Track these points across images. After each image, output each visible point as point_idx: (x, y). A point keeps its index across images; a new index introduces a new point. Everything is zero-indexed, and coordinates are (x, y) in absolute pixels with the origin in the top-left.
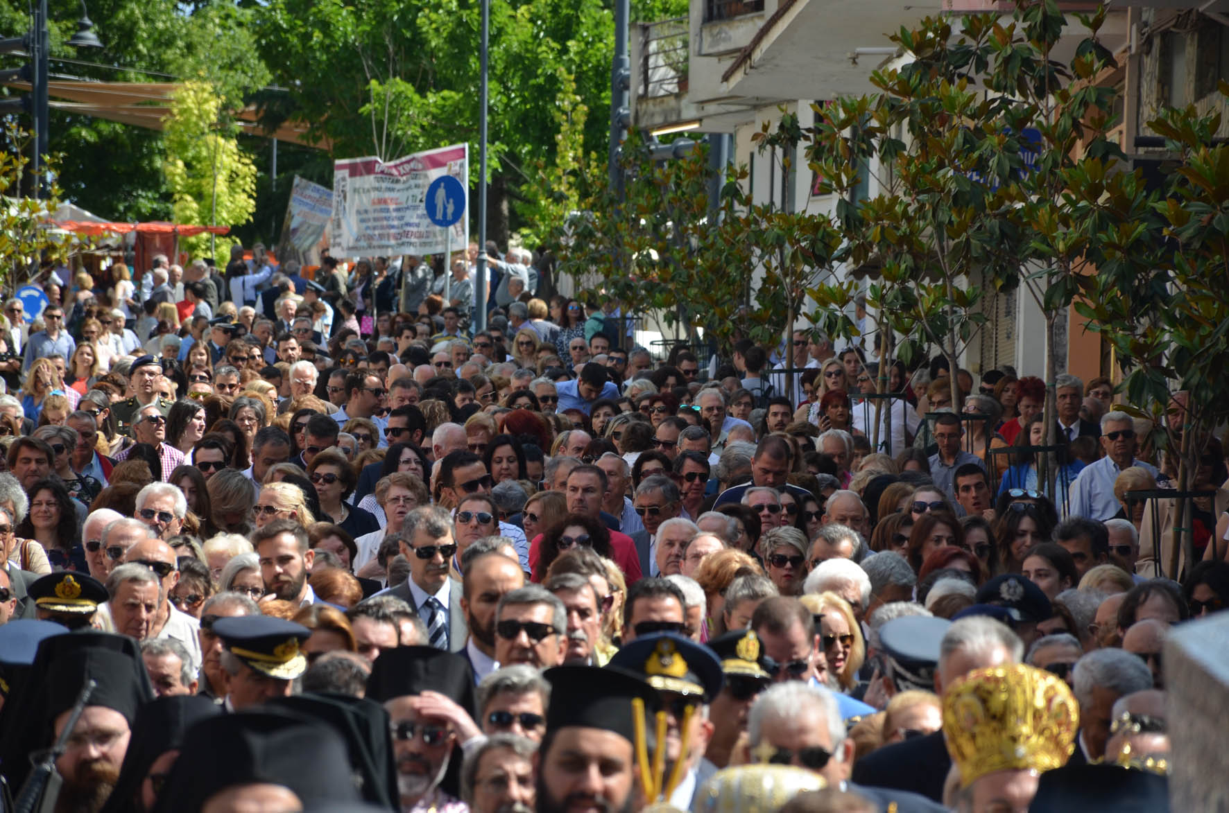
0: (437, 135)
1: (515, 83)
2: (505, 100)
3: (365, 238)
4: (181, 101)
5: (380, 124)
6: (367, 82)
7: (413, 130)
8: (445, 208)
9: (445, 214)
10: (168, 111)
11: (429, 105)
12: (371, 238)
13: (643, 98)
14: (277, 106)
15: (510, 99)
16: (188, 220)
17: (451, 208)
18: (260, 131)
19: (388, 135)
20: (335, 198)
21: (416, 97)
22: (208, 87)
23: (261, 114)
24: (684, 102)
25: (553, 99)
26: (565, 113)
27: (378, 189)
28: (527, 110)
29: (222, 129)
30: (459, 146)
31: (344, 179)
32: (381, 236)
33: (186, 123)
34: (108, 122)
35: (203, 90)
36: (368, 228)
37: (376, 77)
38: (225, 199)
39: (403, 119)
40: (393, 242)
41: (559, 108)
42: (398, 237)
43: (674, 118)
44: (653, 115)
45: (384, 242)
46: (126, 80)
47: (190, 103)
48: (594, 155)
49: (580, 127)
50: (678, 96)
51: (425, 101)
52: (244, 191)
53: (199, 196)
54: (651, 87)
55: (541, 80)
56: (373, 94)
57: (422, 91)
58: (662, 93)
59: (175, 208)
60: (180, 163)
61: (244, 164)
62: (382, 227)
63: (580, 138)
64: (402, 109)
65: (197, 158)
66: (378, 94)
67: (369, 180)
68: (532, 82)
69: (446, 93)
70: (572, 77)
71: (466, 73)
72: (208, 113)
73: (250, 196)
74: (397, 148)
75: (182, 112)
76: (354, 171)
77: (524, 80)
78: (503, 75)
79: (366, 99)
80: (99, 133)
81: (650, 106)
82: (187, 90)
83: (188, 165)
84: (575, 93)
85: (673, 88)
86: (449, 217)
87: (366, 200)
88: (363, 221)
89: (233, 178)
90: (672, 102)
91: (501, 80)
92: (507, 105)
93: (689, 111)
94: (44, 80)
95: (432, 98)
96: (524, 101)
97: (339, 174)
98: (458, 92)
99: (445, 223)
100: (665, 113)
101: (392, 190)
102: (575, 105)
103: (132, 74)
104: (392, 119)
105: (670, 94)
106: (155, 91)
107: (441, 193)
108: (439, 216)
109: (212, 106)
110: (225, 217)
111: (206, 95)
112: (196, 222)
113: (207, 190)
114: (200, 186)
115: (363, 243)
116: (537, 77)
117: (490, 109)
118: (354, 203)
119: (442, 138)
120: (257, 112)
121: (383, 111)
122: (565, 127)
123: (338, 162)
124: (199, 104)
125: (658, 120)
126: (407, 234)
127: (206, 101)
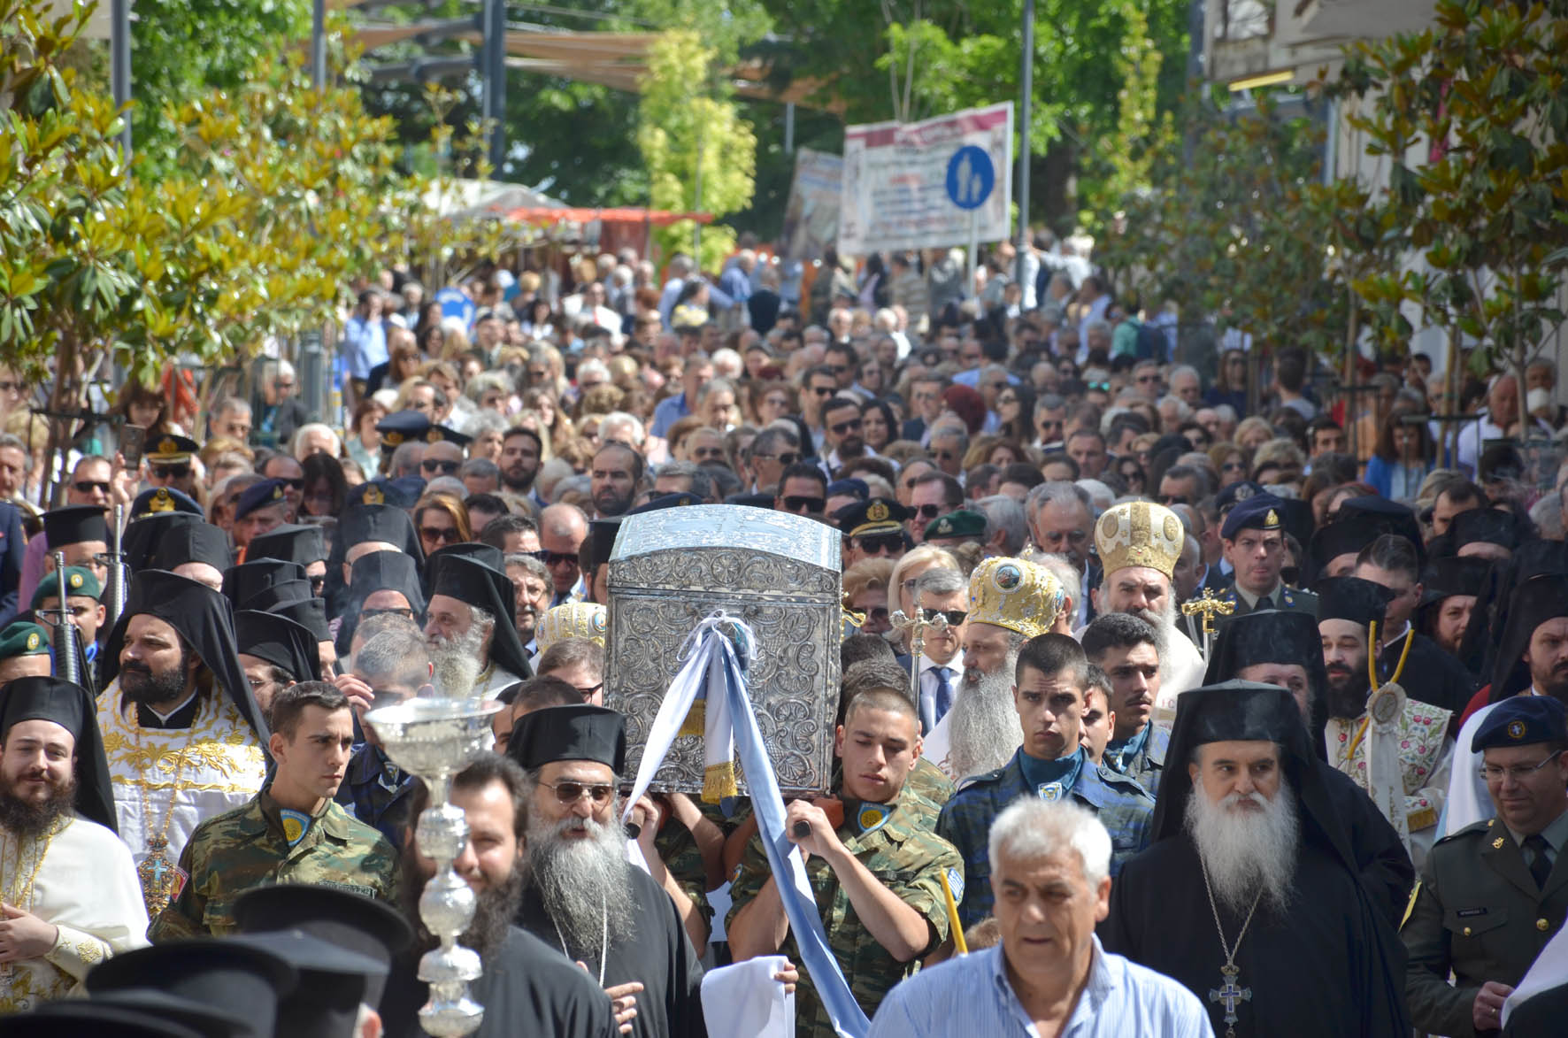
0: (972, 94)
1: (1070, 25)
2: (1059, 47)
3: (881, 227)
4: (663, 55)
5: (902, 81)
6: (886, 27)
7: (943, 88)
8: (970, 187)
9: (969, 194)
10: (646, 69)
11: (962, 56)
12: (887, 225)
13: (1222, 41)
14: (786, 61)
15: (1066, 46)
16: (668, 206)
17: (977, 186)
18: (765, 91)
19: (912, 94)
20: (847, 175)
21: (947, 47)
22: (695, 36)
23: (767, 71)
24: (1272, 46)
25: (1118, 46)
26: (1131, 62)
27: (898, 164)
28: (1086, 62)
29: (711, 90)
30: (999, 107)
31: (857, 151)
32: (900, 224)
33: (669, 83)
34: (586, 83)
35: (688, 41)
36: (885, 214)
37: (896, 19)
38: (716, 180)
39: (930, 74)
40: (912, 230)
41: (1124, 58)
42: (919, 224)
43: (1259, 66)
44: (1232, 63)
45: (903, 231)
46: (608, 29)
47: (673, 58)
48: (1168, 116)
49: (1152, 80)
50: (1265, 38)
51: (957, 51)
52: (740, 169)
53: (683, 176)
54: (1232, 27)
55: (1104, 22)
56: (894, 43)
57: (956, 37)
58: (1246, 34)
59: (655, 191)
60: (661, 135)
61: (741, 135)
62: (902, 213)
63: (1151, 95)
64: (930, 61)
65: (682, 128)
66: (901, 43)
67: (886, 153)
68: (1093, 23)
69: (986, 40)
70: (1142, 16)
71: (1009, 12)
72: (694, 71)
73: (747, 175)
74: (923, 108)
75: (664, 69)
76: (872, 141)
77: (1083, 21)
78: (1057, 16)
79: (886, 48)
80: (575, 99)
81: (1230, 52)
82: (669, 41)
83: (672, 136)
84: (1146, 36)
85: (1259, 27)
86: (975, 197)
87: (884, 176)
88: (879, 204)
89: (726, 152)
90: (1258, 46)
91: (1055, 22)
92: (1062, 54)
93: (1280, 57)
94: (498, 31)
95: (967, 46)
96: (1083, 49)
97: (852, 146)
98: (999, 36)
99: (971, 204)
100: (1249, 60)
101: (912, 163)
102: (1144, 53)
103: (615, 22)
104: (918, 73)
105: (1255, 36)
106: (638, 44)
107: (965, 168)
108: (962, 196)
109: (700, 62)
110: (716, 202)
111: (692, 48)
112: (679, 208)
113: (691, 167)
114: (683, 163)
115: (879, 233)
116: (1098, 16)
117: (1038, 59)
118: (870, 182)
119: (979, 97)
120: (761, 69)
121: (906, 64)
122: (1132, 81)
123: (852, 129)
124: (684, 59)
125: (1240, 69)
126: (928, 221)
127: (693, 55)
